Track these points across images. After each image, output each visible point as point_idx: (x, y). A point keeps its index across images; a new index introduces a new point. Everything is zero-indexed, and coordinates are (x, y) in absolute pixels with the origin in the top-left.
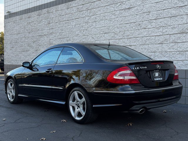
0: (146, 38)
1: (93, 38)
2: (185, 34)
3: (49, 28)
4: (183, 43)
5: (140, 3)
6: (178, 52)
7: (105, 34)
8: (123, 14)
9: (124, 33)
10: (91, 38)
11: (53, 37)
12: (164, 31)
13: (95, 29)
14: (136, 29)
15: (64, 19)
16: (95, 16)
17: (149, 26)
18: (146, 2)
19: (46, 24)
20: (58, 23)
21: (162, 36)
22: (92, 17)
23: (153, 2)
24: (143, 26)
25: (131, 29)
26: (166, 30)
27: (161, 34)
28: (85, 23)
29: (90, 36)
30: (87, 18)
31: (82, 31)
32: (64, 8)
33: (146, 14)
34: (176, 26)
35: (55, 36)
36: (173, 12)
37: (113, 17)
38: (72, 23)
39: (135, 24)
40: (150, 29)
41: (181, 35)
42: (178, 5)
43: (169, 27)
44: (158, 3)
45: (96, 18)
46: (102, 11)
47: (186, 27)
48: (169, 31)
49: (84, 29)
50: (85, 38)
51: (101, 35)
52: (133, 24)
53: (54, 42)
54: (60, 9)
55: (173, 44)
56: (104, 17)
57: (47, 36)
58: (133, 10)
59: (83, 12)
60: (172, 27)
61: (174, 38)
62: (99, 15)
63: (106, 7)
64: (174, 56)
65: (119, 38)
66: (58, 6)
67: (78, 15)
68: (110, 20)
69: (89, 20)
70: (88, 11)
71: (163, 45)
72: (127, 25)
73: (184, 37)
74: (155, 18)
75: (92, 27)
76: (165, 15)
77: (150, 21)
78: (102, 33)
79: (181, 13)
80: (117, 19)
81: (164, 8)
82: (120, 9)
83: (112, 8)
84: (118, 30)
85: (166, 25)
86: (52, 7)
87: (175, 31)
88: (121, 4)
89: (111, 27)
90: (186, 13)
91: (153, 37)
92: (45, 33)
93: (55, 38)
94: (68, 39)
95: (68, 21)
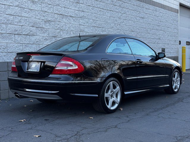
38: (106, 13)
49: (117, 23)
68: (134, 22)
75: (123, 24)
78: (130, 30)
93: (87, 25)
94: (104, 30)
95: (103, 10)
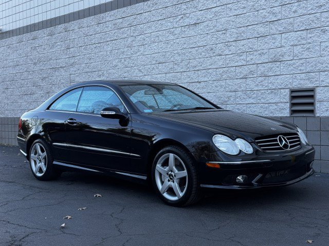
0: (222, 70)
1: (140, 71)
2: (279, 63)
3: (67, 56)
4: (276, 77)
5: (211, 17)
6: (269, 91)
7: (160, 65)
8: (187, 33)
9: (189, 63)
10: (137, 71)
11: (75, 70)
12: (248, 59)
13: (144, 58)
14: (207, 56)
15: (93, 42)
16: (143, 36)
17: (227, 52)
18: (221, 15)
19: (62, 49)
20: (83, 47)
21: (245, 67)
22: (139, 38)
23: (231, 15)
24: (217, 52)
25: (200, 56)
26: (252, 57)
27: (244, 63)
28: (128, 47)
29: (135, 67)
30: (130, 40)
31: (123, 61)
32: (93, 24)
33: (221, 32)
34: (265, 51)
35: (78, 69)
36: (262, 29)
37: (171, 37)
38: (105, 47)
39: (205, 48)
40: (227, 56)
41: (273, 65)
42: (268, 20)
43: (255, 53)
44: (238, 16)
45: (144, 40)
46: (153, 28)
47: (280, 53)
48: (256, 58)
49: (125, 56)
50: (128, 71)
51: (153, 66)
52: (202, 48)
53: (77, 79)
54: (85, 25)
55: (263, 78)
56: (157, 38)
57: (65, 68)
58: (201, 26)
59: (123, 29)
60: (259, 52)
61: (262, 69)
62: (149, 35)
63: (160, 22)
64: (264, 97)
65: (181, 70)
66: (83, 20)
67: (116, 34)
68: (167, 42)
69: (134, 42)
70: (132, 27)
71: (248, 80)
72: (193, 50)
73: (278, 67)
74: (234, 39)
75: (138, 54)
76: (249, 35)
77: (227, 44)
78: (154, 62)
79: (272, 32)
80: (178, 41)
81: (248, 24)
82: (183, 24)
83: (169, 24)
84: (179, 58)
85: (250, 50)
86: (72, 22)
87: (264, 58)
88: (182, 17)
89: (169, 53)
90: (280, 31)
91: (232, 69)
92: (61, 65)
93: (79, 72)
94: (100, 73)
95: (99, 45)
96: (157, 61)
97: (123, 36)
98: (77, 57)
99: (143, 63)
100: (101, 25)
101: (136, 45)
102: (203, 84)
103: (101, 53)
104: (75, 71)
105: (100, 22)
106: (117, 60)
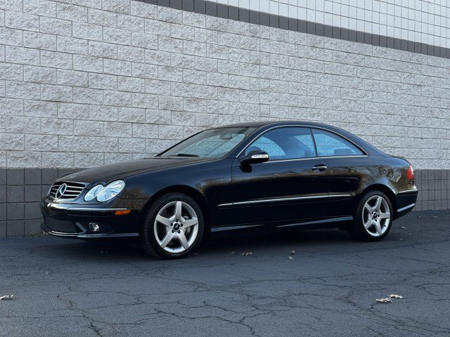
1: (367, 118)
3: (255, 76)
7: (390, 116)
10: (364, 117)
11: (270, 98)
17: (441, 116)
19: (243, 60)
24: (435, 115)
28: (353, 88)
29: (362, 113)
30: (356, 81)
32: (304, 43)
35: (276, 100)
37: (398, 91)
45: (373, 85)
50: (354, 116)
53: (274, 113)
56: (386, 88)
57: (248, 92)
59: (348, 66)
67: (339, 69)
70: (359, 67)
72: (417, 108)
82: (408, 82)
96: (386, 111)
97: (348, 74)
98: (275, 81)
99: (372, 110)
100: (318, 49)
101: (363, 88)
102: (424, 140)
103: (317, 86)
104: (270, 101)
105: (316, 45)
106: (339, 101)
